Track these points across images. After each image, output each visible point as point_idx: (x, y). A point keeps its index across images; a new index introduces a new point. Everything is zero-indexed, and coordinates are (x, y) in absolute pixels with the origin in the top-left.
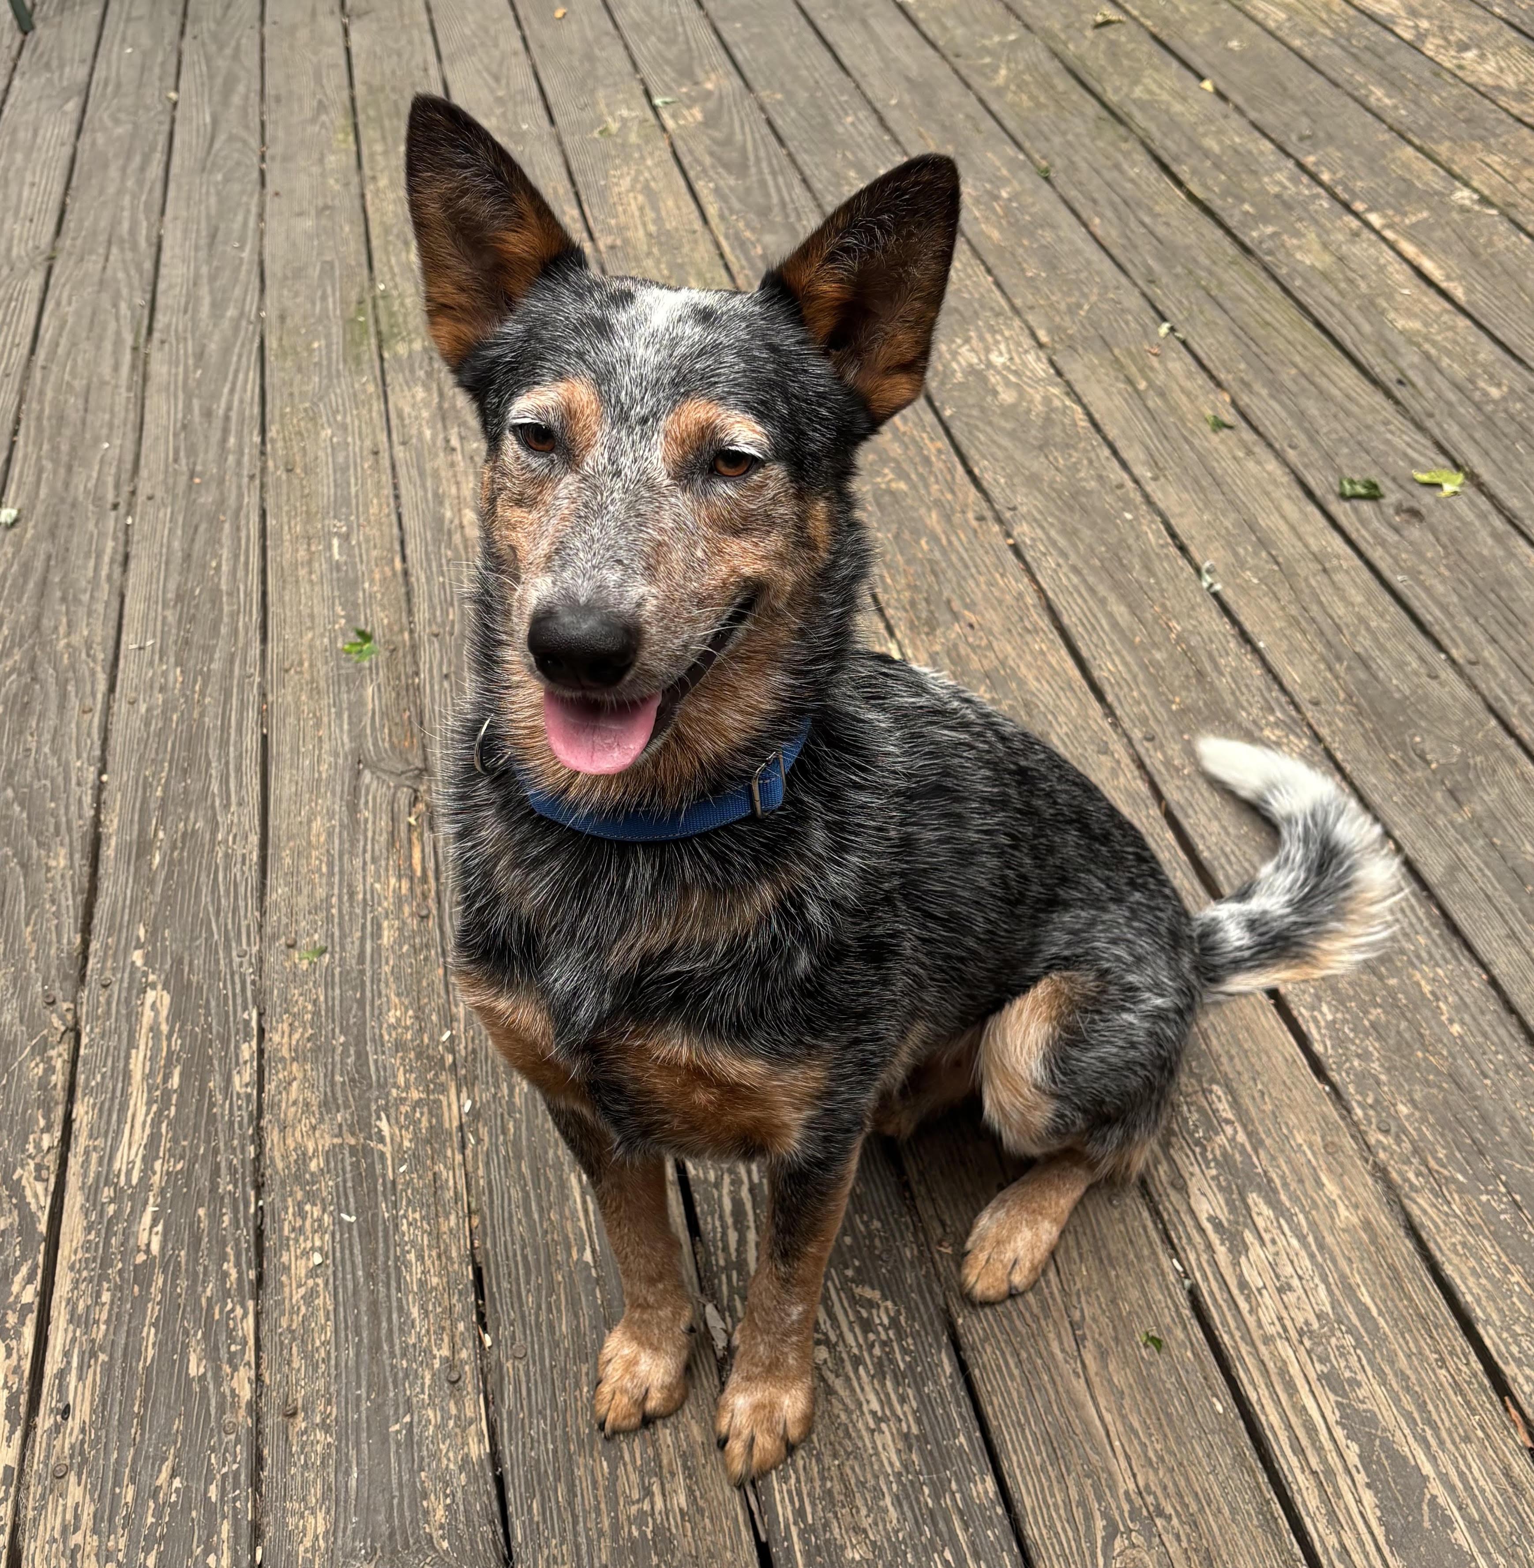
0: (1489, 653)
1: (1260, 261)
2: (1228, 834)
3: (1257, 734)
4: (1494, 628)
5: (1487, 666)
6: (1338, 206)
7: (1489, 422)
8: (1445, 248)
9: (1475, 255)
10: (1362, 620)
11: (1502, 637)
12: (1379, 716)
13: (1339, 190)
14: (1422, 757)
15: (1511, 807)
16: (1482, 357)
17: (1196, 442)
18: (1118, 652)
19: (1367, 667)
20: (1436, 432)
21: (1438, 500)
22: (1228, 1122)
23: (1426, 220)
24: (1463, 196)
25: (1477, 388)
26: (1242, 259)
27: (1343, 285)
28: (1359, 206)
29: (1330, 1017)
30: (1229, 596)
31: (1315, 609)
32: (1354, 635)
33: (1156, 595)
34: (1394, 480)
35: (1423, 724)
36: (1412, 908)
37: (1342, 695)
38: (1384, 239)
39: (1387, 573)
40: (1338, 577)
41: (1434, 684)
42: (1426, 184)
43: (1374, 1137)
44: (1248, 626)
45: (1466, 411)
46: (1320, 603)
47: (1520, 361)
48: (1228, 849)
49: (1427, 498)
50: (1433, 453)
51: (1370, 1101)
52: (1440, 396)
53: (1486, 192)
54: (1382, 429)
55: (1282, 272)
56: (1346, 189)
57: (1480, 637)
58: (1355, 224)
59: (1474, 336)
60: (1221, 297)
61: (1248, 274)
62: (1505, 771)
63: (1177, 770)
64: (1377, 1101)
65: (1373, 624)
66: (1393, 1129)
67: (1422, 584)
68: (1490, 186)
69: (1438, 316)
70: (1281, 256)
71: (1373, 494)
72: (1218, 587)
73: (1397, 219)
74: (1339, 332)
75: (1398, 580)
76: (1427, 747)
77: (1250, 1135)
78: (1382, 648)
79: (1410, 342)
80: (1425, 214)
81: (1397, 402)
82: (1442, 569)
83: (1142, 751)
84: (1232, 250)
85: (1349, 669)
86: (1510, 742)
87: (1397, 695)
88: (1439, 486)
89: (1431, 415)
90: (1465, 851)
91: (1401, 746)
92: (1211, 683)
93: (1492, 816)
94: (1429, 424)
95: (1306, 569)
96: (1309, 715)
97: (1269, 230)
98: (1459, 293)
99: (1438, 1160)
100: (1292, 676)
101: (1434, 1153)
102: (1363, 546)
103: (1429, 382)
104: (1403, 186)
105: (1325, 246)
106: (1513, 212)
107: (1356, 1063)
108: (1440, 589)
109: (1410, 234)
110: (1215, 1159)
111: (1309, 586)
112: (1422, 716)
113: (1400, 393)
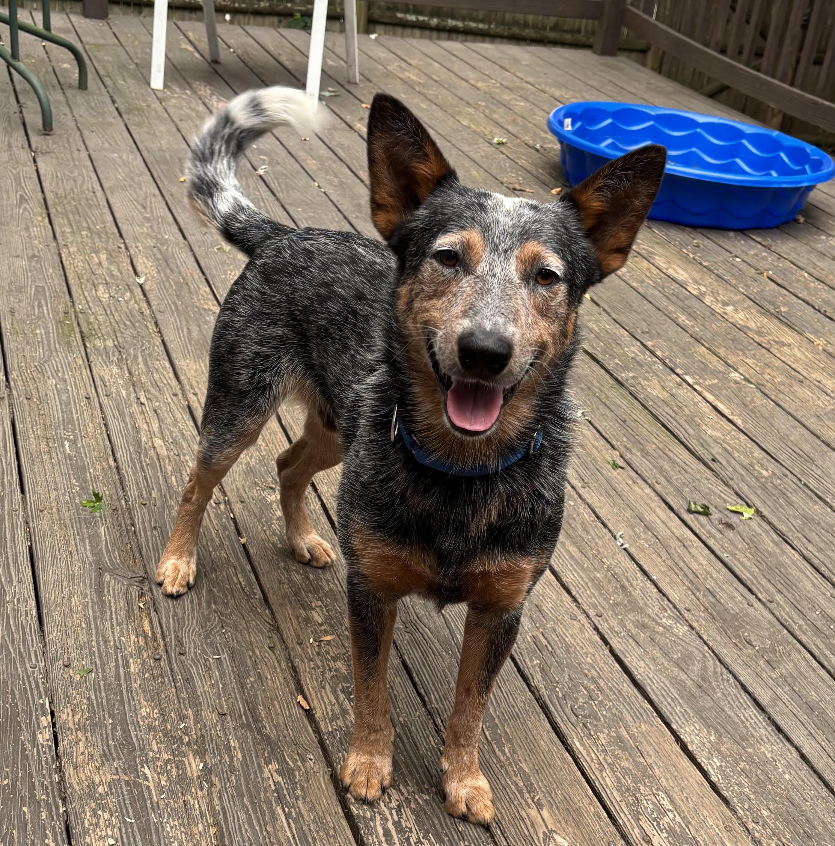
0: (778, 597)
1: (627, 389)
2: (650, 668)
3: (659, 621)
4: (779, 586)
5: (778, 604)
6: (668, 370)
7: (764, 487)
8: (730, 400)
9: (746, 406)
10: (708, 572)
11: (785, 591)
12: (725, 620)
13: (667, 361)
14: (750, 643)
15: (801, 673)
16: (756, 455)
17: (605, 473)
18: (575, 571)
19: (714, 596)
20: (736, 487)
21: (741, 521)
22: (670, 811)
23: (716, 384)
24: (734, 375)
25: (755, 470)
26: (617, 386)
27: (675, 408)
28: (678, 371)
29: (718, 764)
30: (633, 550)
31: (681, 564)
32: (705, 579)
33: (593, 545)
34: (716, 507)
35: (748, 627)
36: (755, 715)
37: (702, 608)
38: (695, 390)
39: (718, 552)
40: (692, 550)
41: (751, 609)
42: (715, 366)
43: (751, 825)
44: (646, 567)
45: (752, 481)
46: (684, 562)
47: (776, 460)
48: (651, 676)
49: (734, 519)
50: (735, 497)
51: (746, 807)
52: (735, 470)
53: (747, 376)
54: (706, 482)
55: (641, 397)
56: (671, 361)
57: (774, 590)
58: (678, 380)
59: (750, 444)
60: (608, 403)
61: (621, 393)
62: (795, 655)
63: (617, 633)
64: (750, 807)
65: (715, 576)
66: (761, 823)
67: (738, 560)
68: (749, 374)
69: (729, 433)
70: (639, 388)
71: (706, 513)
72: (626, 546)
73: (701, 381)
74: (676, 431)
75: (724, 556)
76: (752, 638)
77: (683, 818)
78: (720, 587)
79: (715, 441)
80: (716, 381)
81: (712, 470)
82: (748, 554)
83: (596, 622)
84: (612, 382)
85: (704, 595)
86: (795, 641)
87: (732, 612)
88: (742, 514)
89: (732, 479)
90: (779, 691)
91: (738, 636)
92: (631, 593)
93: (792, 676)
94: (731, 483)
95: (674, 544)
96: (686, 615)
97: (631, 375)
98: (739, 422)
99: (787, 840)
100: (674, 595)
101: (784, 836)
102: (704, 538)
103: (728, 462)
104: (702, 366)
105: (663, 387)
106: (763, 389)
107: (736, 788)
108: (748, 564)
109: (710, 389)
110: (665, 828)
111: (677, 552)
112: (747, 624)
113: (713, 465)
